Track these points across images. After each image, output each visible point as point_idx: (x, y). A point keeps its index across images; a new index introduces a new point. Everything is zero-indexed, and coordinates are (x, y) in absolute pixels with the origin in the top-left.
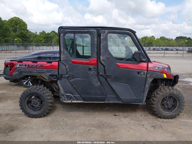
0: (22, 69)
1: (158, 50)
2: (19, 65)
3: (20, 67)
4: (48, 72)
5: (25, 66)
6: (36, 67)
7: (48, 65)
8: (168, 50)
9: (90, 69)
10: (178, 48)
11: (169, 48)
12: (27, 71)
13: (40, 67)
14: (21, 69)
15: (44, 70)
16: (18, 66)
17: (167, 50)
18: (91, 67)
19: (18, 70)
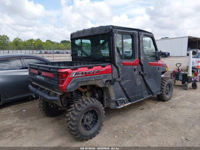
0: (80, 78)
1: (50, 53)
2: (75, 74)
3: (76, 76)
4: (105, 77)
5: (82, 74)
6: (93, 74)
7: (104, 69)
8: (60, 53)
9: (135, 70)
10: (67, 51)
11: (59, 51)
12: (85, 80)
13: (97, 73)
14: (78, 79)
15: (101, 76)
16: (73, 75)
17: (58, 53)
18: (136, 67)
19: (74, 81)
